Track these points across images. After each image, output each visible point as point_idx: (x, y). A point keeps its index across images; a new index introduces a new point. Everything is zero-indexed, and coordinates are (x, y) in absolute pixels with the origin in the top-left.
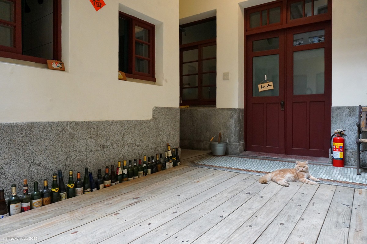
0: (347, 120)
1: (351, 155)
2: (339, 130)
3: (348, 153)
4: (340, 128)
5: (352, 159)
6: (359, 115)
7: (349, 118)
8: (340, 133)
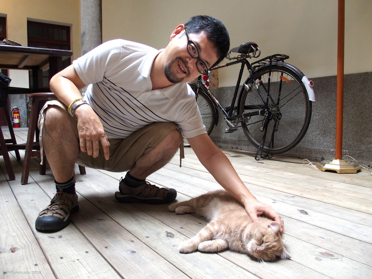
0: (19, 101)
1: (23, 121)
2: (16, 107)
3: (21, 120)
4: (15, 106)
5: (23, 123)
6: (26, 98)
7: (20, 100)
8: (17, 108)
